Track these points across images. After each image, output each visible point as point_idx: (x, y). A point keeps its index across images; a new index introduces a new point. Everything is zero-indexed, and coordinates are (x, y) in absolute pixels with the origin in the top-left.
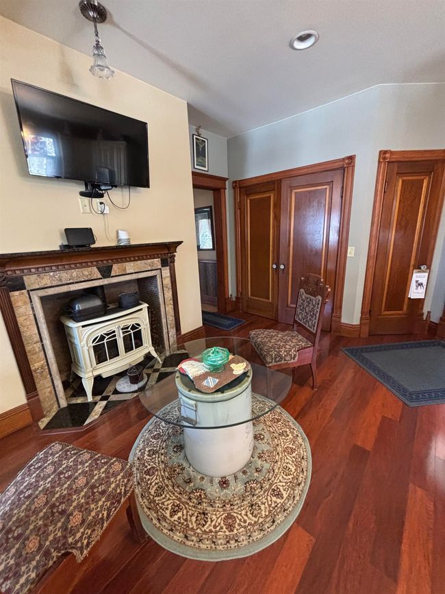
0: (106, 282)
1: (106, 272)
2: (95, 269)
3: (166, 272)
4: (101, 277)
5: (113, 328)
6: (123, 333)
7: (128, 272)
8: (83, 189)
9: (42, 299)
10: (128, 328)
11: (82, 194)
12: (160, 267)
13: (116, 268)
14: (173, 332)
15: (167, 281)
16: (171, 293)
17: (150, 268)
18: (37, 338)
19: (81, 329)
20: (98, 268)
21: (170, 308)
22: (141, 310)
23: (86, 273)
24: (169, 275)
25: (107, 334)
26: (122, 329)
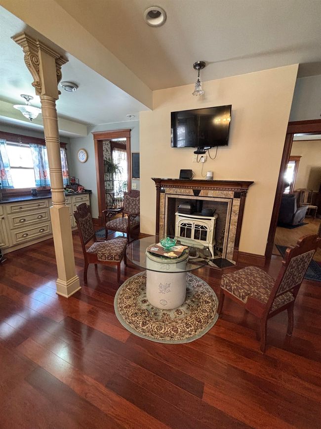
0: (195, 198)
1: (197, 193)
2: (192, 191)
3: (237, 202)
4: (193, 195)
5: (191, 222)
6: (195, 228)
7: (209, 196)
8: (196, 150)
9: (169, 198)
10: (199, 226)
11: (195, 153)
12: (232, 197)
13: (202, 193)
14: (231, 245)
15: (236, 208)
16: (237, 217)
17: (224, 197)
18: (164, 213)
19: (178, 216)
20: (193, 190)
21: (233, 228)
22: (210, 220)
23: (187, 191)
24: (239, 204)
25: (188, 224)
26: (196, 225)
